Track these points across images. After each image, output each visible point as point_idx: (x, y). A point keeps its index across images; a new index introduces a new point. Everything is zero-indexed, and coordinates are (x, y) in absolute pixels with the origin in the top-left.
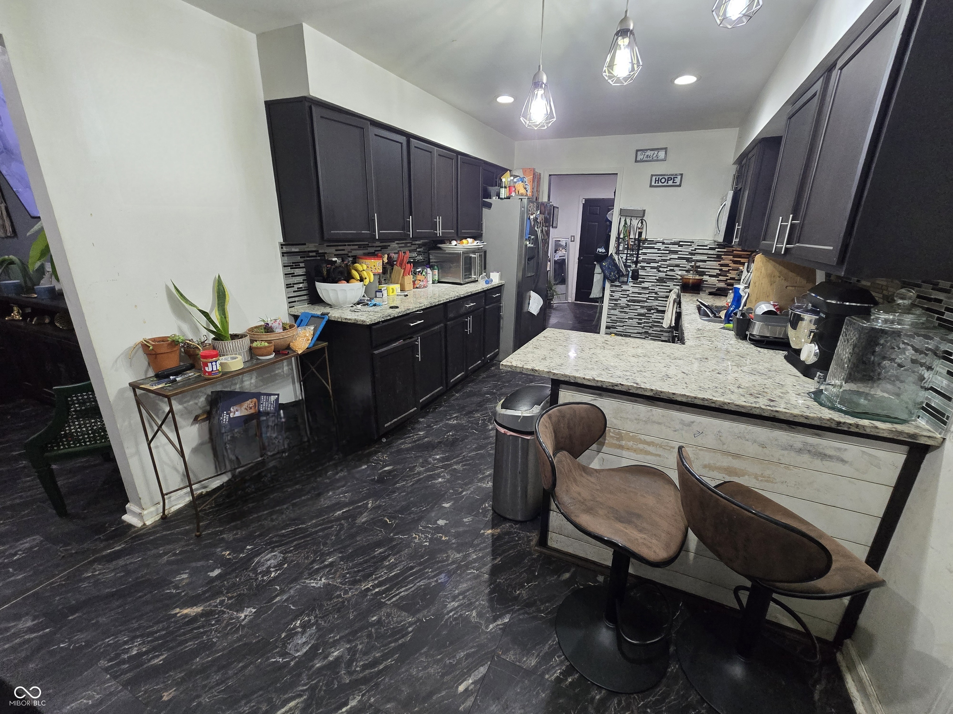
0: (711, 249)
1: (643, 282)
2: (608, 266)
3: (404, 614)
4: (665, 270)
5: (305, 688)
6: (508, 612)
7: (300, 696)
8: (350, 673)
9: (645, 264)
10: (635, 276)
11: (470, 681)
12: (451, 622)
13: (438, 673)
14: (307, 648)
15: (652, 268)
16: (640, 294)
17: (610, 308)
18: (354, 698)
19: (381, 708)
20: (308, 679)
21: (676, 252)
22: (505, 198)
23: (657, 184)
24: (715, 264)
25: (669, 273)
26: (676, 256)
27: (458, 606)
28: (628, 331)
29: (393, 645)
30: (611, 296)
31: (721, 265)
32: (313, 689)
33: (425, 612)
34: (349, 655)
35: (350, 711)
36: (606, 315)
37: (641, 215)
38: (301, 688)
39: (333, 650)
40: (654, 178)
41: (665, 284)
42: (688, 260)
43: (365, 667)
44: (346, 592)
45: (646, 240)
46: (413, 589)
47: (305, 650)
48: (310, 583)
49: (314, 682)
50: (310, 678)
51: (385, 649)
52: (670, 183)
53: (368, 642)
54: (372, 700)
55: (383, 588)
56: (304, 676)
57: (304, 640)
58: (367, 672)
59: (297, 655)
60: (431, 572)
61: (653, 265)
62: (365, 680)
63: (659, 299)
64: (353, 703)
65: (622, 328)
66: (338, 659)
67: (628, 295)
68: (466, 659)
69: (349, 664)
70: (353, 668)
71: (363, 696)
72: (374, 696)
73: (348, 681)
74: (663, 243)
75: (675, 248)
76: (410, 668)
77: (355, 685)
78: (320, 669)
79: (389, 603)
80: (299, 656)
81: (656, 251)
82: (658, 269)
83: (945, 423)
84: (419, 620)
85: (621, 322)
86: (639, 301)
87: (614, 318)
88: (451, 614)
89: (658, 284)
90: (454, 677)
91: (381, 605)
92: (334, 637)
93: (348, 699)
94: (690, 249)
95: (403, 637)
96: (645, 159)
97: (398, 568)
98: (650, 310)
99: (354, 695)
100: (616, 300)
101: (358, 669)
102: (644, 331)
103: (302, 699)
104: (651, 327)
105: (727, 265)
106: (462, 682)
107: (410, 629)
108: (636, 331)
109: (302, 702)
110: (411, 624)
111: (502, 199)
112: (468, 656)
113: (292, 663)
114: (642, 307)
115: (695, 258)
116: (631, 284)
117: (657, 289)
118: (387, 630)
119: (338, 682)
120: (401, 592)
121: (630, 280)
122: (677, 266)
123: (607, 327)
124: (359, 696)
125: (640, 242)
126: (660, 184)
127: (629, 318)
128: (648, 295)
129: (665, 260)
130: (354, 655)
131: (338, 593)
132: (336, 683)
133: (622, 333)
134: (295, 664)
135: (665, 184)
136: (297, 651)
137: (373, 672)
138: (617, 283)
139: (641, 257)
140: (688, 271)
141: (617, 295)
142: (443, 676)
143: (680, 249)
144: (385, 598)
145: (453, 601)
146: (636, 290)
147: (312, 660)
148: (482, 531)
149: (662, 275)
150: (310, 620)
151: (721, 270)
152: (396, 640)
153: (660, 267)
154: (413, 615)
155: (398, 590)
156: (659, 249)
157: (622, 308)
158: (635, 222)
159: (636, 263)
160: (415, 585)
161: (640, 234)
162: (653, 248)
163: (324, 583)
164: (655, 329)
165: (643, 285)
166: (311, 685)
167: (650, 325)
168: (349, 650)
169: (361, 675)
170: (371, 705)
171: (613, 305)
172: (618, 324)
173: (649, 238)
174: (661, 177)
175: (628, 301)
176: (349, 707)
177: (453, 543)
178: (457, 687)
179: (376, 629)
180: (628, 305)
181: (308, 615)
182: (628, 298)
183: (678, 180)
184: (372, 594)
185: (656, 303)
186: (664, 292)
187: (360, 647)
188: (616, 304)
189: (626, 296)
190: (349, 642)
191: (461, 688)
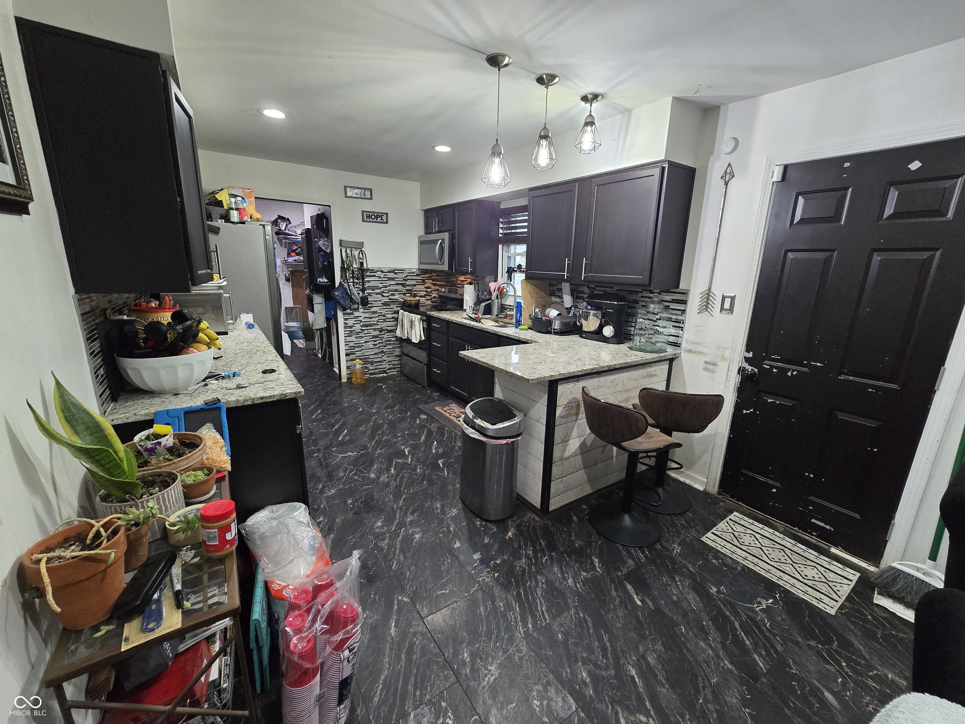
0: (417, 275)
1: (372, 307)
2: (342, 295)
3: (565, 614)
4: (387, 294)
5: (610, 707)
6: (591, 557)
7: (617, 713)
8: (607, 668)
9: (370, 291)
10: (365, 302)
11: (635, 596)
12: (585, 589)
13: (624, 611)
14: (570, 698)
15: (377, 294)
16: (371, 318)
17: (346, 335)
18: (630, 670)
19: (641, 654)
20: (602, 704)
21: (393, 279)
22: (237, 223)
23: (368, 220)
24: (422, 287)
25: (391, 297)
26: (394, 283)
27: (573, 579)
28: (366, 354)
29: (591, 631)
30: (345, 323)
31: (426, 288)
32: (613, 702)
33: (569, 600)
34: (589, 665)
35: (639, 675)
36: (344, 344)
37: (360, 246)
38: (610, 711)
39: (579, 676)
40: (365, 214)
41: (389, 307)
42: (403, 285)
43: (605, 656)
44: (520, 651)
45: (368, 270)
46: (543, 601)
47: (572, 701)
48: (488, 682)
49: (607, 699)
50: (600, 701)
51: (594, 637)
52: (379, 219)
53: (582, 647)
54: (634, 658)
55: (530, 620)
56: (599, 706)
57: (560, 699)
58: (609, 655)
59: (574, 709)
60: (531, 582)
61: (377, 291)
62: (617, 659)
63: (387, 320)
64: (633, 672)
65: (360, 352)
66: (590, 674)
67: (361, 321)
68: (619, 592)
69: (596, 666)
70: (603, 664)
71: (629, 663)
72: (631, 656)
73: (613, 672)
74: (382, 272)
75: (392, 275)
76: (615, 626)
77: (618, 667)
78: (595, 690)
79: (548, 621)
80: (576, 707)
81: (377, 279)
82: (381, 294)
83: (680, 346)
84: (575, 607)
85: (358, 347)
86: (371, 325)
87: (351, 344)
88: (579, 586)
89: (384, 307)
90: (629, 603)
91: (548, 627)
92: (567, 673)
93: (630, 675)
94: (403, 276)
95: (586, 622)
96: (354, 196)
97: (514, 603)
98: (381, 331)
99: (626, 670)
100: (351, 327)
101: (604, 661)
102: (380, 351)
103: (620, 712)
104: (385, 346)
105: (429, 288)
106: (635, 601)
107: (581, 615)
108: (373, 353)
109: (623, 712)
110: (577, 613)
111: (233, 223)
112: (616, 590)
113: (582, 715)
114: (375, 330)
115: (408, 283)
116: (361, 310)
117: (384, 312)
118: (575, 631)
119: (612, 678)
120: (542, 611)
121: (360, 307)
122: (396, 290)
123: (347, 355)
124: (628, 666)
125: (363, 271)
126: (371, 220)
127: (366, 342)
128: (377, 319)
129: (386, 287)
130: (591, 661)
131: (517, 658)
132: (612, 681)
133: (362, 357)
134: (583, 711)
135: (375, 220)
136: (570, 708)
137: (611, 652)
138: (348, 311)
139: (367, 285)
140: (404, 294)
141: (350, 322)
142: (627, 609)
143: (395, 276)
144: (541, 622)
145: (567, 581)
146: (367, 315)
147: (584, 696)
148: (507, 538)
149: (386, 300)
150: (538, 691)
151: (426, 291)
152: (588, 627)
153: (383, 292)
154: (569, 608)
155: (538, 611)
156: (380, 277)
157: (358, 333)
158: (356, 253)
159: (363, 290)
160: (539, 598)
161: (362, 264)
162: (374, 276)
163: (496, 668)
164: (388, 347)
165: (372, 310)
166: (609, 701)
167: (384, 344)
168: (584, 663)
169: (611, 660)
170: (638, 660)
171: (348, 332)
172: (356, 349)
173: (370, 266)
174: (371, 214)
175: (362, 326)
176: (635, 676)
177: (508, 558)
178: (638, 605)
179: (572, 638)
180: (363, 330)
181: (532, 691)
182: (362, 324)
183: (384, 218)
184: (534, 631)
185: (384, 325)
186: (390, 314)
187: (584, 655)
188: (351, 331)
189: (359, 322)
190: (576, 661)
191: (639, 603)
